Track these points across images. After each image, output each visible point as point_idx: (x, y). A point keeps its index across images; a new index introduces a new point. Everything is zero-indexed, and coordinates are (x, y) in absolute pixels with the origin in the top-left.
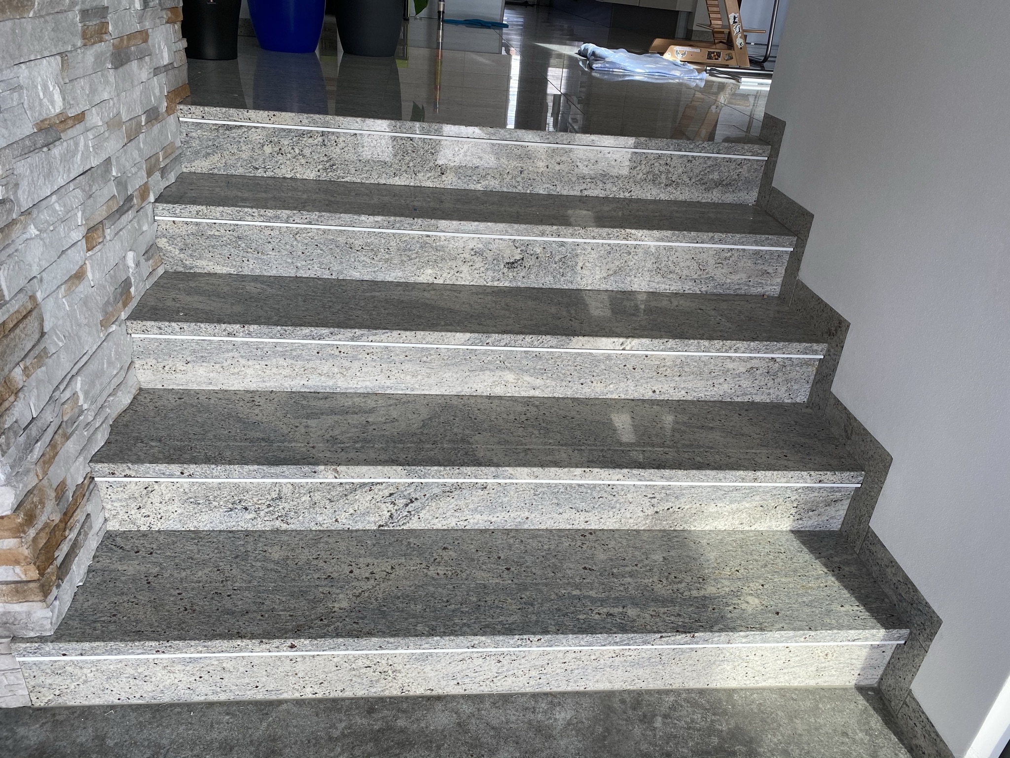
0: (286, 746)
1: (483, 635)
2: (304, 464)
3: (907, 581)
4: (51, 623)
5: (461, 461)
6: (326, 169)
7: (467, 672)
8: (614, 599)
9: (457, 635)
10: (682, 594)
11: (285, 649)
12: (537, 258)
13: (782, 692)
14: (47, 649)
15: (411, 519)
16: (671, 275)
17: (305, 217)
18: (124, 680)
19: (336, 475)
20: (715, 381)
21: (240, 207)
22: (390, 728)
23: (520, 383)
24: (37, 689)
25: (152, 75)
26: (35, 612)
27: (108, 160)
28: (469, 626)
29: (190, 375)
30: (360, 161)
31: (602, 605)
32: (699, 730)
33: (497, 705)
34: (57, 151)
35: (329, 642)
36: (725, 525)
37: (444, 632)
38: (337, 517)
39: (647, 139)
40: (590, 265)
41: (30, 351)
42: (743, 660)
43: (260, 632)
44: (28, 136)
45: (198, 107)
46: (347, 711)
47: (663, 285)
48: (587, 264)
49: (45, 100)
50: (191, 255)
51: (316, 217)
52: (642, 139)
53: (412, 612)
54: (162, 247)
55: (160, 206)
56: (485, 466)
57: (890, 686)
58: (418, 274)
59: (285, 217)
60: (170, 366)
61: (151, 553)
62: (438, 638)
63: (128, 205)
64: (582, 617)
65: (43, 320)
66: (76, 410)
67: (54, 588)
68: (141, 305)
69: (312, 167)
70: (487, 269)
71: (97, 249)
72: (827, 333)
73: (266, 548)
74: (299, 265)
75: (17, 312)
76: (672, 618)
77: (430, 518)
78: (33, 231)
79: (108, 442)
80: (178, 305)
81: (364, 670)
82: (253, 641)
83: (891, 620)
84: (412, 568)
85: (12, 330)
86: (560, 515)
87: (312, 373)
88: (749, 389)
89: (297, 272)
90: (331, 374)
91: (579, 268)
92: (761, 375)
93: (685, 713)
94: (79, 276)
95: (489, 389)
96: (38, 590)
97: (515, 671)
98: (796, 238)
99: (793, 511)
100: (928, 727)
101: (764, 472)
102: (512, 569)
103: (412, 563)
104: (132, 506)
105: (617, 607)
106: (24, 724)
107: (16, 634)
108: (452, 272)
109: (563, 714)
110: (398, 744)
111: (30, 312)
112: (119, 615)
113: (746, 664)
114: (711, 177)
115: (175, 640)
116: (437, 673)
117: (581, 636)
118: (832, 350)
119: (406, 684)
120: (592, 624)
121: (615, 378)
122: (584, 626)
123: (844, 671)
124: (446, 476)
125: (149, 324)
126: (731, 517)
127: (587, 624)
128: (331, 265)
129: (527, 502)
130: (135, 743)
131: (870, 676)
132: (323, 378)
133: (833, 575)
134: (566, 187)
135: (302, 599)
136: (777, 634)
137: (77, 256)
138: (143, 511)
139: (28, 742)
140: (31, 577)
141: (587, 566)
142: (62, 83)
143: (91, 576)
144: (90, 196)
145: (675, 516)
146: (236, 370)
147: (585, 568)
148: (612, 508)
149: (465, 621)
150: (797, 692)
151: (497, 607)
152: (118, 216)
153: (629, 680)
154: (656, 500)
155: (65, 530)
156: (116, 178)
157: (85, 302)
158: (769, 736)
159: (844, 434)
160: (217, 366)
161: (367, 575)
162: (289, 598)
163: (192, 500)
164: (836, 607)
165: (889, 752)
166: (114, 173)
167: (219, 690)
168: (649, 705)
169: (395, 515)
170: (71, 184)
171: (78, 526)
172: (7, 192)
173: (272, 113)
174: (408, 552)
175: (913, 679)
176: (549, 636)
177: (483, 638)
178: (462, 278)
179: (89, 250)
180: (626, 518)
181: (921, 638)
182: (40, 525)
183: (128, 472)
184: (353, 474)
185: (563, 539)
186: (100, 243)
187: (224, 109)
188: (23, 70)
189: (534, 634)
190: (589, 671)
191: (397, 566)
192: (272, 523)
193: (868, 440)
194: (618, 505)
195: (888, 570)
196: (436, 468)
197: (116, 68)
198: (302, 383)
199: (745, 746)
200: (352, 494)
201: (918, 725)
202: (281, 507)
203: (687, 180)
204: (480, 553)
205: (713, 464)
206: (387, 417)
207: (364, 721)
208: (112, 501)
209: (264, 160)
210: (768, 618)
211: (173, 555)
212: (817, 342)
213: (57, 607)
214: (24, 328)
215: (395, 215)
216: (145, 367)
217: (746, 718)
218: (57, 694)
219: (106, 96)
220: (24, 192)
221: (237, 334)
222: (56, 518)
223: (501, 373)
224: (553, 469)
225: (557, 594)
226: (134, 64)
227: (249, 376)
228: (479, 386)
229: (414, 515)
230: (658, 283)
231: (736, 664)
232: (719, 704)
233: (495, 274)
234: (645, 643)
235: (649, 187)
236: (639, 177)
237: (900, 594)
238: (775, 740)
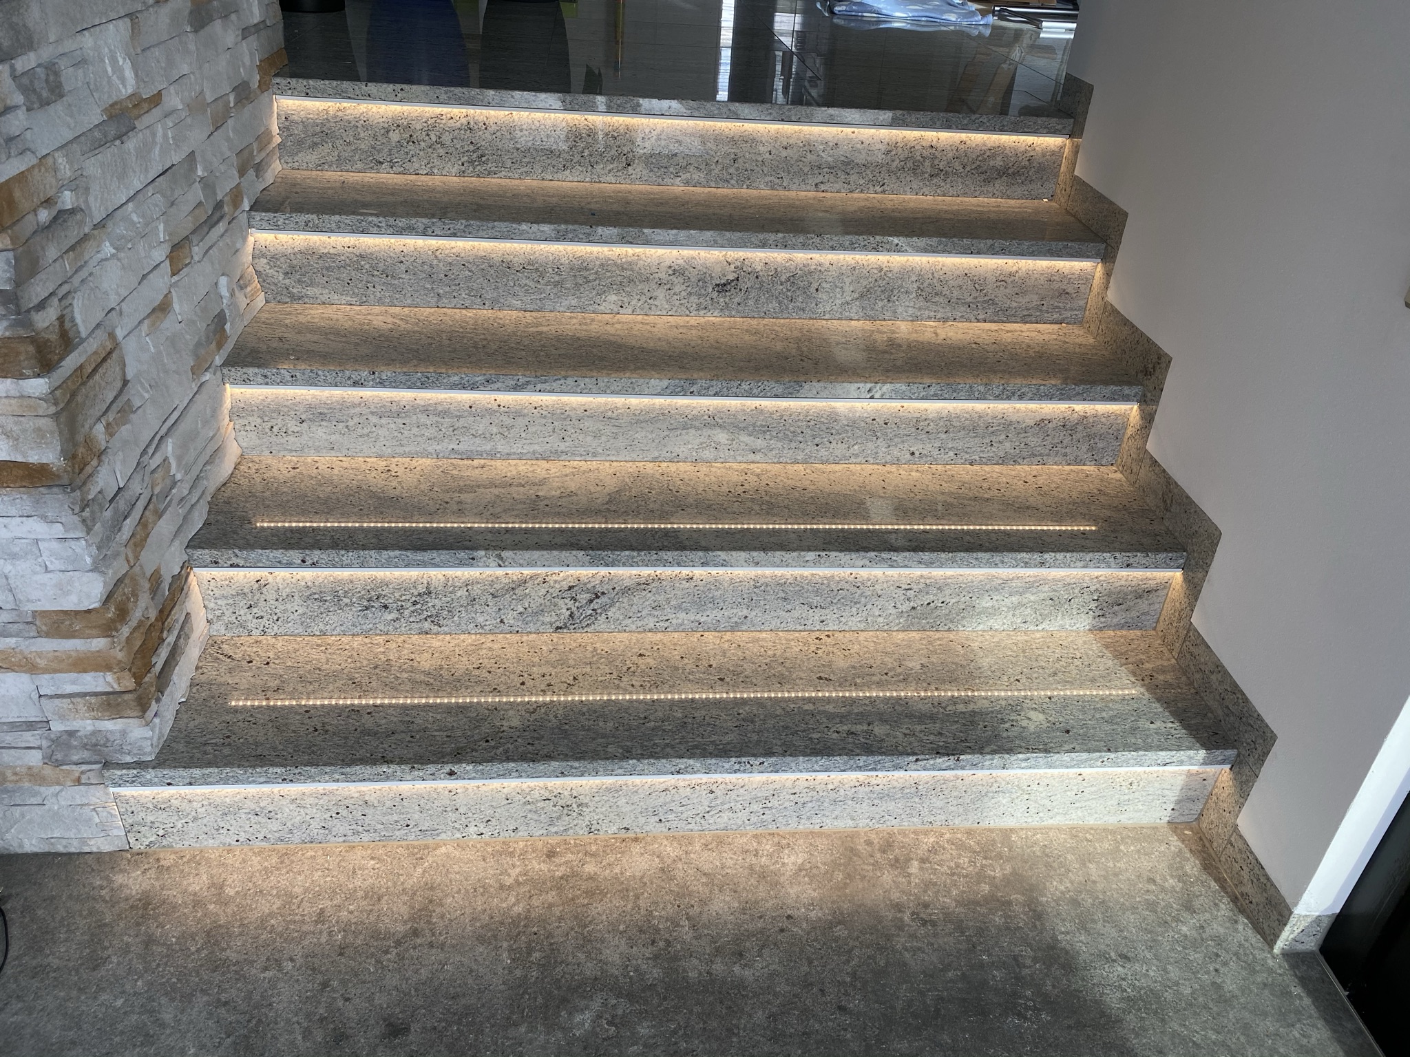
0: (447, 896)
1: (690, 758)
2: (458, 548)
3: (1236, 689)
4: (152, 745)
5: (660, 544)
6: (471, 162)
7: (672, 806)
8: (857, 714)
9: (658, 758)
10: (944, 708)
11: (442, 776)
12: (757, 277)
13: (1073, 832)
14: (148, 777)
15: (596, 619)
16: (937, 299)
17: (448, 227)
18: (243, 816)
19: (501, 563)
20: (993, 438)
21: (361, 214)
22: (575, 874)
23: (735, 446)
24: (136, 828)
25: (240, 38)
26: (131, 732)
27: (192, 154)
28: (673, 747)
29: (305, 437)
30: (518, 149)
31: (841, 722)
32: (966, 876)
33: (710, 847)
34: (131, 144)
35: (498, 767)
36: (1004, 624)
37: (642, 754)
38: (503, 617)
39: (905, 112)
40: (828, 286)
41: (112, 402)
42: (1023, 790)
43: (411, 755)
44: (96, 126)
45: (300, 80)
46: (521, 854)
47: (927, 312)
48: (824, 285)
49: (115, 78)
50: (299, 281)
51: (462, 227)
52: (899, 113)
53: (601, 731)
54: (261, 270)
55: (258, 216)
56: (691, 549)
57: (1212, 823)
58: (598, 301)
59: (421, 227)
60: (280, 426)
61: (268, 663)
62: (635, 761)
63: (218, 215)
64: (815, 736)
65: (124, 365)
66: (168, 482)
67: (154, 702)
68: (239, 347)
69: (453, 159)
70: (690, 294)
71: (183, 273)
72: (1142, 371)
73: (412, 656)
74: (441, 291)
75: (95, 353)
76: (932, 738)
77: (621, 618)
78: (108, 249)
79: (207, 524)
80: (286, 346)
81: (541, 804)
82: (403, 767)
83: (1213, 739)
84: (600, 679)
85: (90, 376)
86: (789, 614)
87: (463, 434)
88: (1038, 449)
89: (438, 301)
90: (488, 436)
91: (813, 290)
92: (1054, 429)
93: (949, 856)
94: (163, 308)
95: (694, 453)
96: (135, 704)
97: (732, 805)
98: (1104, 245)
99: (1093, 605)
100: (1257, 870)
101: (1053, 554)
102: (727, 679)
103: (599, 672)
104: (241, 604)
105: (860, 723)
106: (121, 871)
107: (109, 759)
108: (643, 298)
109: (793, 858)
110: (586, 893)
111: (110, 353)
112: (234, 736)
113: (1027, 797)
114: (992, 163)
115: (305, 766)
116: (633, 807)
117: (814, 759)
118: (1149, 395)
119: (595, 822)
120: (829, 744)
121: (861, 436)
122: (818, 746)
123: (1154, 804)
124: (640, 563)
125: (251, 371)
126: (1011, 613)
127: (822, 744)
128: (484, 291)
129: (745, 596)
130: (261, 891)
131: (1187, 812)
132: (478, 441)
133: (1143, 686)
134: (796, 181)
135: (461, 716)
136: (1066, 757)
137: (161, 282)
138: (255, 610)
139: (128, 892)
140: (126, 687)
141: (822, 675)
142: (133, 53)
143: (194, 690)
144: (172, 204)
145: (938, 612)
146: (365, 431)
147: (820, 678)
148: (856, 603)
149: (668, 741)
150: (1092, 832)
151: (709, 724)
152: (206, 229)
153: (878, 816)
154: (912, 592)
155: (162, 632)
156: (202, 178)
157: (173, 341)
158: (1055, 883)
159: (1162, 504)
160: (341, 426)
161: (543, 687)
162: (445, 715)
163: (317, 596)
164: (1144, 723)
165: (1207, 901)
166: (200, 173)
167: (361, 829)
168: (903, 847)
169: (577, 614)
170: (150, 188)
171: (178, 627)
172: (77, 198)
173: (398, 87)
174: (595, 659)
175: (1240, 811)
176: (773, 759)
177: (691, 762)
178: (656, 306)
179: (173, 274)
180: (874, 616)
181: (1251, 760)
182: (134, 623)
183: (235, 560)
184: (521, 561)
185: (792, 643)
186: (186, 265)
187: (335, 83)
188: (87, 40)
189: (755, 755)
190: (826, 804)
191: (580, 677)
192: (420, 625)
193: (1192, 510)
194: (863, 599)
195: (1213, 677)
196: (627, 553)
197: (196, 31)
198: (451, 447)
199: (1023, 894)
200: (521, 588)
201: (1244, 868)
202: (430, 605)
203: (960, 168)
204: (686, 661)
205: (987, 544)
206: (562, 490)
207: (543, 866)
208: (216, 599)
209: (390, 150)
210: (1056, 737)
211: (296, 665)
212: (1130, 384)
213: (158, 726)
214: (104, 374)
215: (567, 222)
216: (248, 428)
217: (1026, 862)
218: (161, 834)
219: (185, 69)
220: (96, 200)
221: (365, 383)
222: (153, 614)
223: (710, 432)
224: (778, 554)
225: (784, 709)
226: (218, 24)
227: (382, 439)
228: (682, 449)
229: (601, 614)
230: (920, 309)
231: (1014, 796)
232: (992, 845)
233: (701, 300)
234: (897, 767)
235: (908, 179)
236: (895, 164)
237: (1227, 707)
238: (1062, 888)
